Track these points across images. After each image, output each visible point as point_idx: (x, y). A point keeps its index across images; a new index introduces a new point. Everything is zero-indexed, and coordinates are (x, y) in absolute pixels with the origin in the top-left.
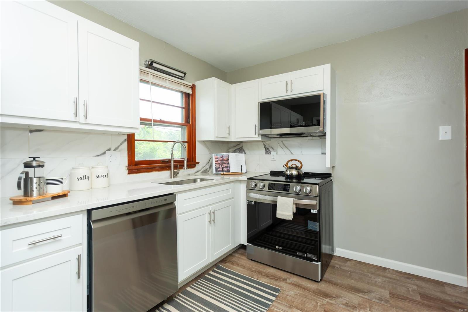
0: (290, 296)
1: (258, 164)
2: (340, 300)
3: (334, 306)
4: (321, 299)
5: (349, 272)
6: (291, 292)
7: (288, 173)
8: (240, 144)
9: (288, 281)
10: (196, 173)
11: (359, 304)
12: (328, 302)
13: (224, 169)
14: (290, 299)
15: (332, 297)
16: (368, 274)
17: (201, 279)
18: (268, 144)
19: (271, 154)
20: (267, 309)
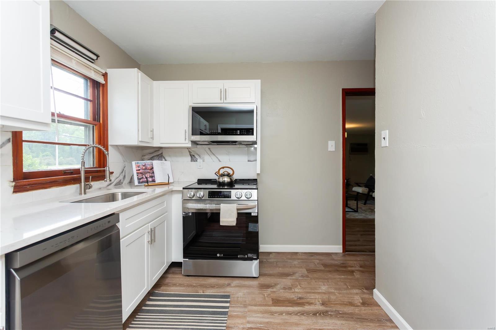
0: (240, 297)
1: (183, 173)
2: (278, 286)
3: (277, 292)
4: (265, 291)
5: (274, 262)
6: (239, 294)
7: (221, 180)
8: (159, 150)
9: (232, 285)
10: (108, 186)
11: (292, 285)
12: (271, 291)
13: (149, 179)
14: (242, 300)
15: (272, 286)
16: (287, 260)
17: (139, 314)
18: (194, 151)
19: (197, 161)
20: (227, 316)
